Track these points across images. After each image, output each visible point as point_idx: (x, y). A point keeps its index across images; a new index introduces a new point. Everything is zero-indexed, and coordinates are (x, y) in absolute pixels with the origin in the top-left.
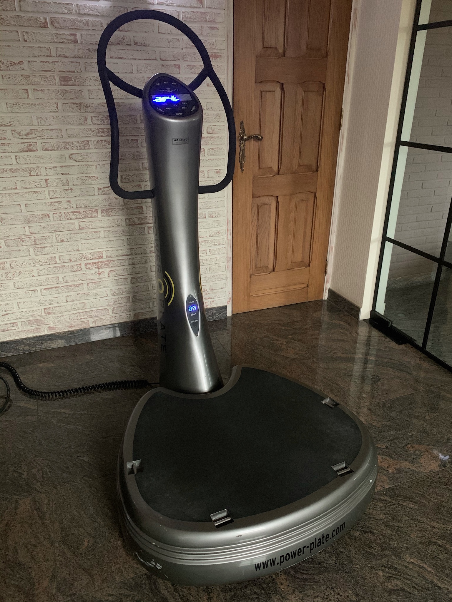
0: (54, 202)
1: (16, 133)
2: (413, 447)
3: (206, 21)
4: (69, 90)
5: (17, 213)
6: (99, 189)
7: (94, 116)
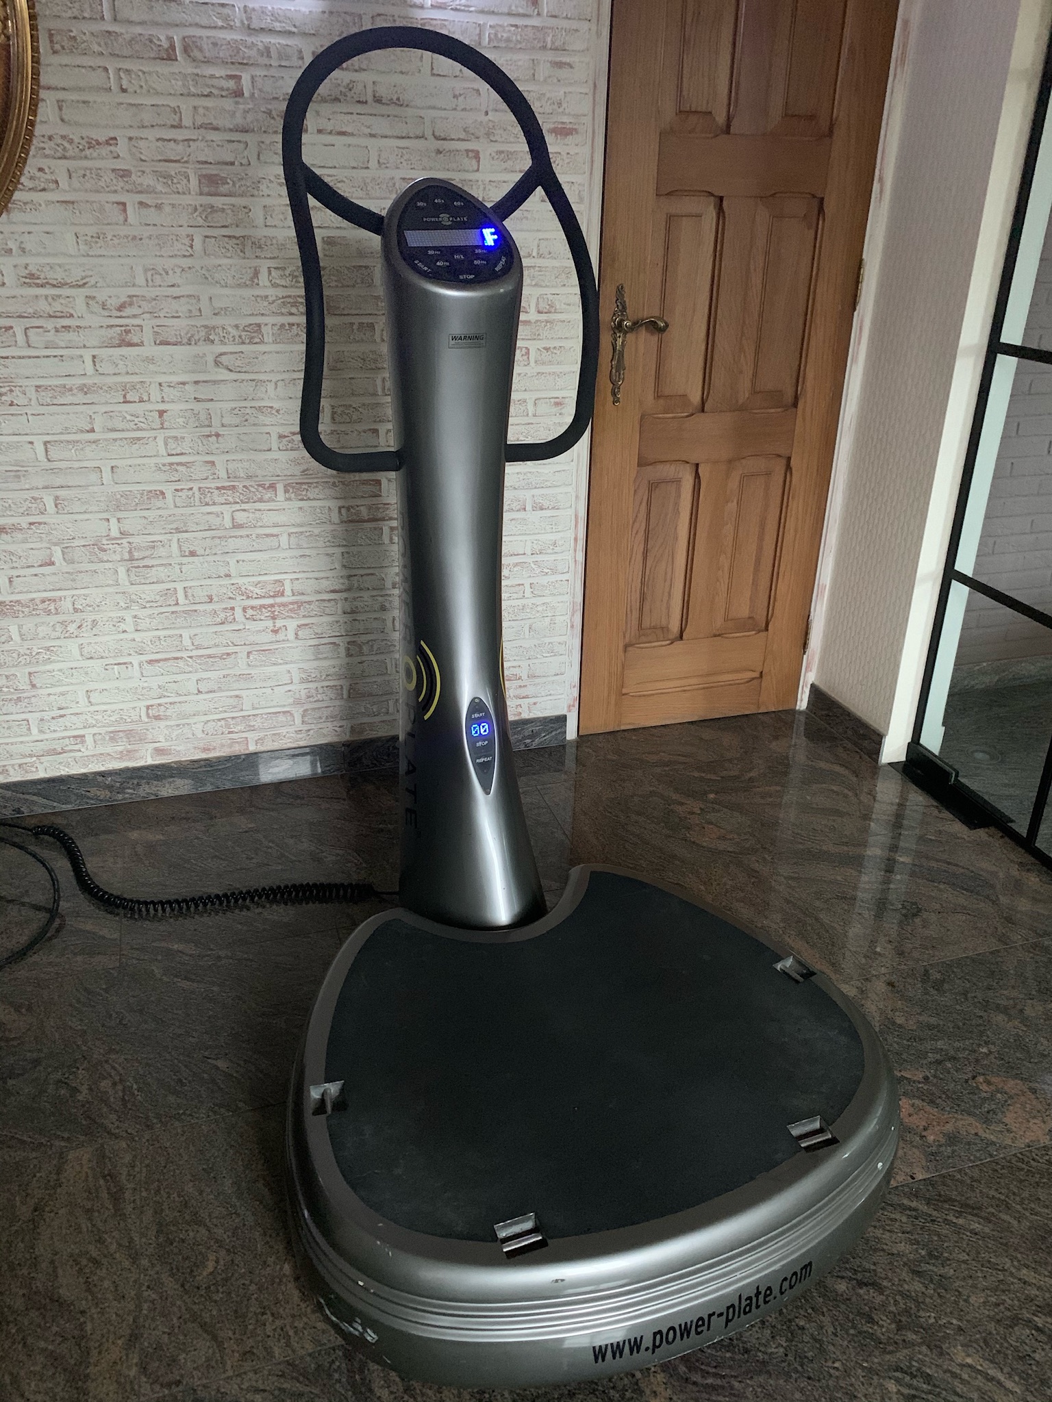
0: (178, 464)
1: (97, 302)
2: (989, 1083)
3: (544, 48)
4: (220, 206)
5: (90, 488)
6: (281, 437)
7: (275, 268)
